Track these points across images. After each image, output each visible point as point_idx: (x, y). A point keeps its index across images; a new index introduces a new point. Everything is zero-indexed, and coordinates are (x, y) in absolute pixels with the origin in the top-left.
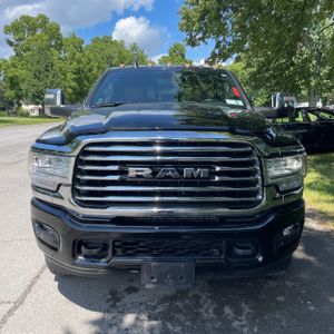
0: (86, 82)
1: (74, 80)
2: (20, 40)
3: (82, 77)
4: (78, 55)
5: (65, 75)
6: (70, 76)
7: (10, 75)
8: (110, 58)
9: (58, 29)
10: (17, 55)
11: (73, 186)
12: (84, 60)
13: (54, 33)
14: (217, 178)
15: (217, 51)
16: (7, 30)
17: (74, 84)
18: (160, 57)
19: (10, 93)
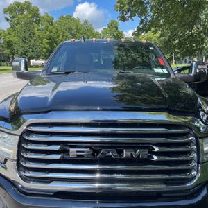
0: (55, 45)
1: (48, 43)
2: (13, 17)
3: (52, 41)
4: (50, 27)
5: (42, 40)
6: (45, 41)
7: (7, 40)
8: (70, 29)
9: (38, 10)
10: (12, 27)
11: (18, 161)
12: (54, 30)
13: (35, 13)
14: (155, 158)
15: (141, 26)
16: (5, 11)
17: (47, 46)
18: (102, 29)
19: (7, 51)
